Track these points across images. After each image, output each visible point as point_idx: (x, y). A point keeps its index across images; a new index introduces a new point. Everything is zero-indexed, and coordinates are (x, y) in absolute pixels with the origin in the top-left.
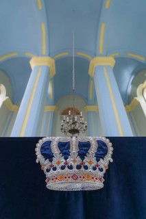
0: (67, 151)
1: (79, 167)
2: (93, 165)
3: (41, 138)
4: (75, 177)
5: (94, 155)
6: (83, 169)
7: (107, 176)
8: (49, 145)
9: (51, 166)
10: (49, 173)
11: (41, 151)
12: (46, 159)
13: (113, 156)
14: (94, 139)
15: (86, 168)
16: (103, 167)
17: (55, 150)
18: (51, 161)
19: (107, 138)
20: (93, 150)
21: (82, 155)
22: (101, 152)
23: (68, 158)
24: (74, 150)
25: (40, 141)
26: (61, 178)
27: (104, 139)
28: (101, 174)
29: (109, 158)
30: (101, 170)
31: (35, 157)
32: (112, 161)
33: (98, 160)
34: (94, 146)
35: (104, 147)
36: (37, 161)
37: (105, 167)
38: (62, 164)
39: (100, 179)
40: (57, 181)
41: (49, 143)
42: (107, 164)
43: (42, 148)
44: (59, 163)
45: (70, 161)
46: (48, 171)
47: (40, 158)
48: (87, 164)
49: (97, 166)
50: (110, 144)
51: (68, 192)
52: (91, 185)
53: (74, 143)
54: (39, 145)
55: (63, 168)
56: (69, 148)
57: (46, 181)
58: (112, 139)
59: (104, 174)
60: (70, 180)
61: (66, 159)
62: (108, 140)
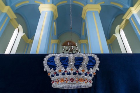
0: (66, 63)
1: (75, 74)
2: (85, 72)
3: (47, 55)
4: (72, 80)
5: (86, 66)
6: (78, 75)
7: (95, 79)
8: (54, 59)
9: (55, 73)
10: (53, 78)
11: (47, 63)
12: (51, 69)
13: (99, 67)
14: (86, 55)
15: (80, 74)
16: (92, 74)
17: (58, 63)
18: (55, 70)
19: (95, 54)
20: (85, 62)
21: (77, 66)
22: (91, 64)
23: (67, 68)
24: (72, 62)
25: (47, 57)
26: (62, 80)
27: (93, 55)
28: (91, 78)
29: (96, 68)
30: (91, 75)
31: (43, 67)
32: (98, 69)
33: (88, 69)
34: (86, 60)
35: (93, 61)
36: (45, 70)
37: (94, 73)
38: (63, 72)
39: (90, 81)
40: (60, 83)
41: (53, 58)
42: (95, 72)
43: (48, 61)
44: (60, 71)
45: (68, 70)
46: (53, 76)
47: (46, 68)
48: (80, 72)
49: (88, 73)
50: (98, 59)
51: (67, 89)
52: (83, 85)
53: (71, 58)
54: (46, 59)
55: (63, 74)
56: (67, 61)
57: (51, 82)
58: (99, 55)
59: (93, 78)
60: (69, 82)
61: (65, 68)
62: (96, 56)
